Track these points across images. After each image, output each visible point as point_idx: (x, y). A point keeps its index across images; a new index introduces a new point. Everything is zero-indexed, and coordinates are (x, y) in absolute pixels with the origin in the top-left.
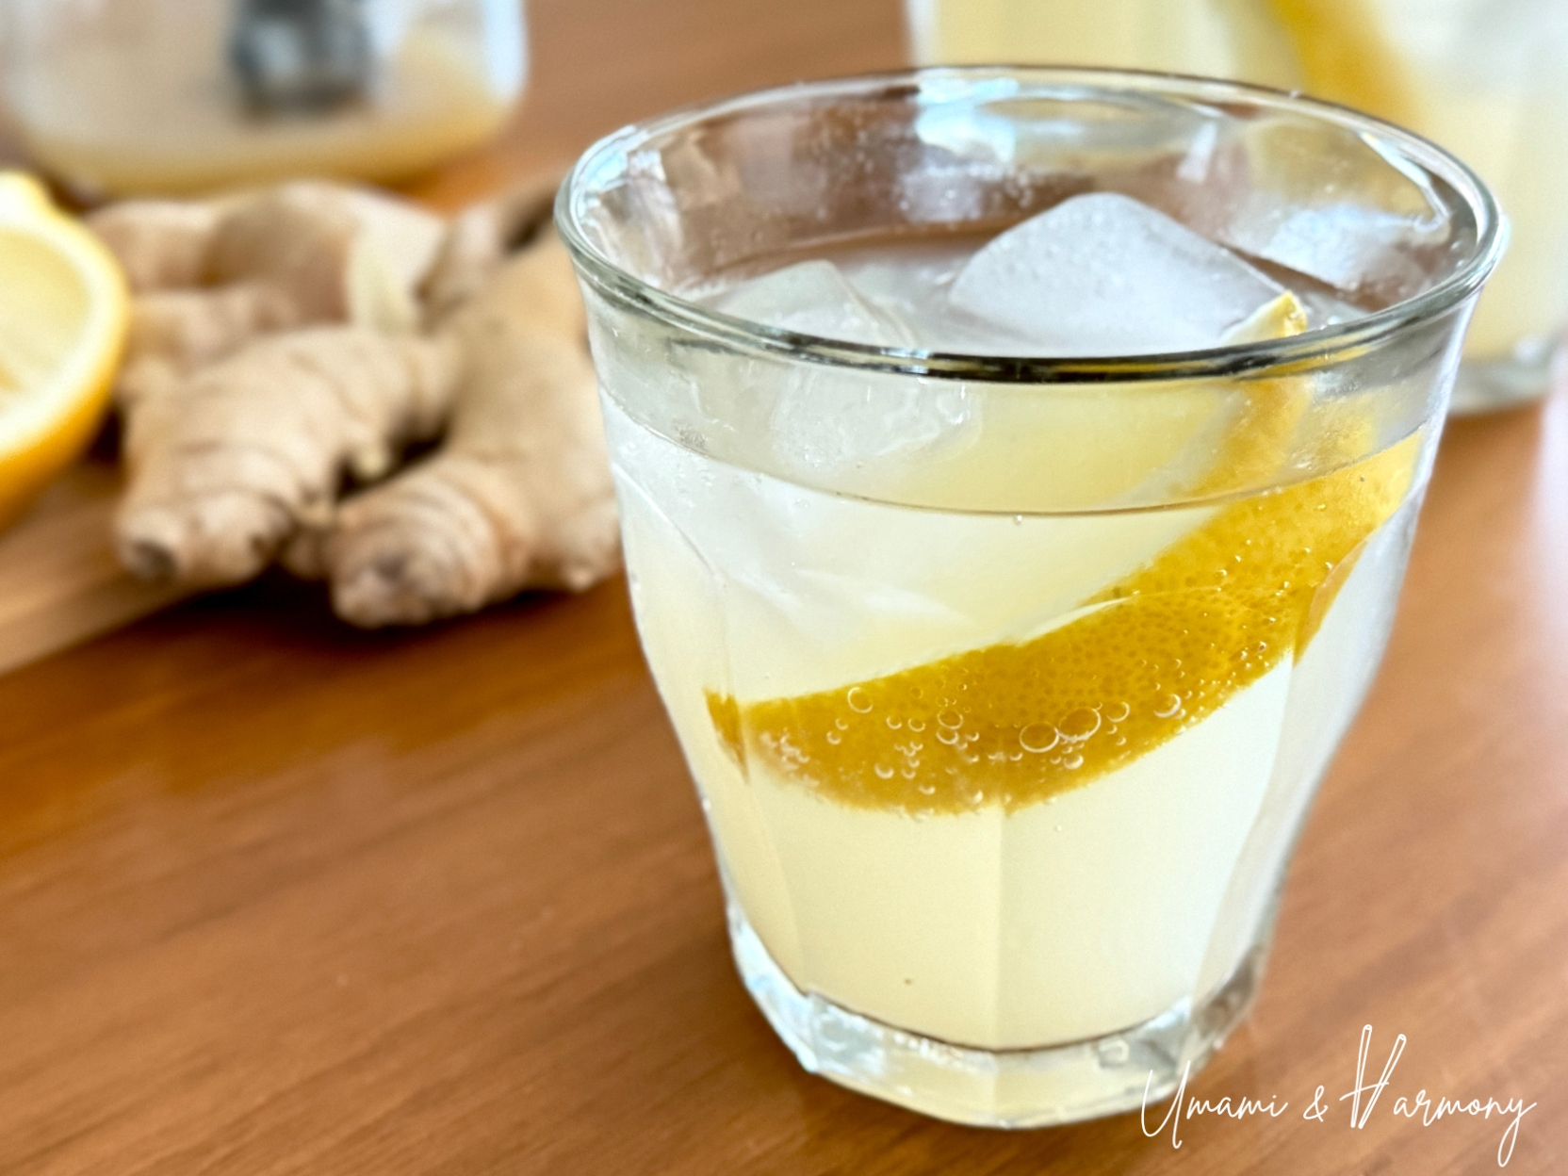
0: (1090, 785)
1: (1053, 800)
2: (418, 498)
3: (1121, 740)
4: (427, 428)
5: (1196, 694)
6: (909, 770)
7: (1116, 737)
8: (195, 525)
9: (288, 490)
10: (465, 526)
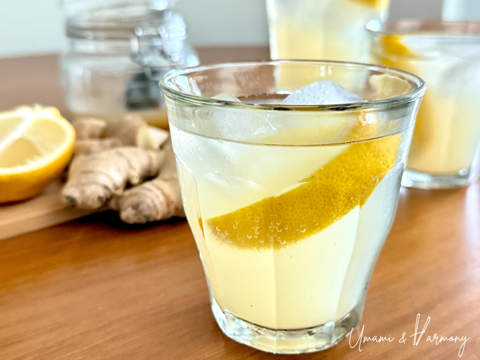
0: (308, 238)
1: (298, 242)
2: (145, 188)
3: (317, 224)
4: (153, 174)
5: (338, 210)
6: (256, 236)
7: (315, 223)
8: (83, 192)
9: (110, 185)
10: (157, 196)
